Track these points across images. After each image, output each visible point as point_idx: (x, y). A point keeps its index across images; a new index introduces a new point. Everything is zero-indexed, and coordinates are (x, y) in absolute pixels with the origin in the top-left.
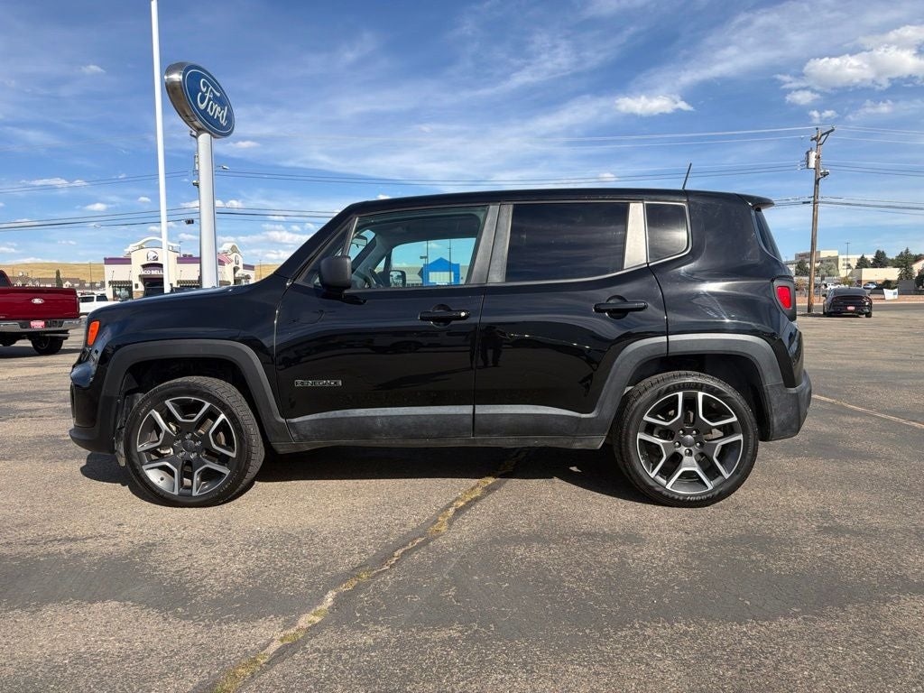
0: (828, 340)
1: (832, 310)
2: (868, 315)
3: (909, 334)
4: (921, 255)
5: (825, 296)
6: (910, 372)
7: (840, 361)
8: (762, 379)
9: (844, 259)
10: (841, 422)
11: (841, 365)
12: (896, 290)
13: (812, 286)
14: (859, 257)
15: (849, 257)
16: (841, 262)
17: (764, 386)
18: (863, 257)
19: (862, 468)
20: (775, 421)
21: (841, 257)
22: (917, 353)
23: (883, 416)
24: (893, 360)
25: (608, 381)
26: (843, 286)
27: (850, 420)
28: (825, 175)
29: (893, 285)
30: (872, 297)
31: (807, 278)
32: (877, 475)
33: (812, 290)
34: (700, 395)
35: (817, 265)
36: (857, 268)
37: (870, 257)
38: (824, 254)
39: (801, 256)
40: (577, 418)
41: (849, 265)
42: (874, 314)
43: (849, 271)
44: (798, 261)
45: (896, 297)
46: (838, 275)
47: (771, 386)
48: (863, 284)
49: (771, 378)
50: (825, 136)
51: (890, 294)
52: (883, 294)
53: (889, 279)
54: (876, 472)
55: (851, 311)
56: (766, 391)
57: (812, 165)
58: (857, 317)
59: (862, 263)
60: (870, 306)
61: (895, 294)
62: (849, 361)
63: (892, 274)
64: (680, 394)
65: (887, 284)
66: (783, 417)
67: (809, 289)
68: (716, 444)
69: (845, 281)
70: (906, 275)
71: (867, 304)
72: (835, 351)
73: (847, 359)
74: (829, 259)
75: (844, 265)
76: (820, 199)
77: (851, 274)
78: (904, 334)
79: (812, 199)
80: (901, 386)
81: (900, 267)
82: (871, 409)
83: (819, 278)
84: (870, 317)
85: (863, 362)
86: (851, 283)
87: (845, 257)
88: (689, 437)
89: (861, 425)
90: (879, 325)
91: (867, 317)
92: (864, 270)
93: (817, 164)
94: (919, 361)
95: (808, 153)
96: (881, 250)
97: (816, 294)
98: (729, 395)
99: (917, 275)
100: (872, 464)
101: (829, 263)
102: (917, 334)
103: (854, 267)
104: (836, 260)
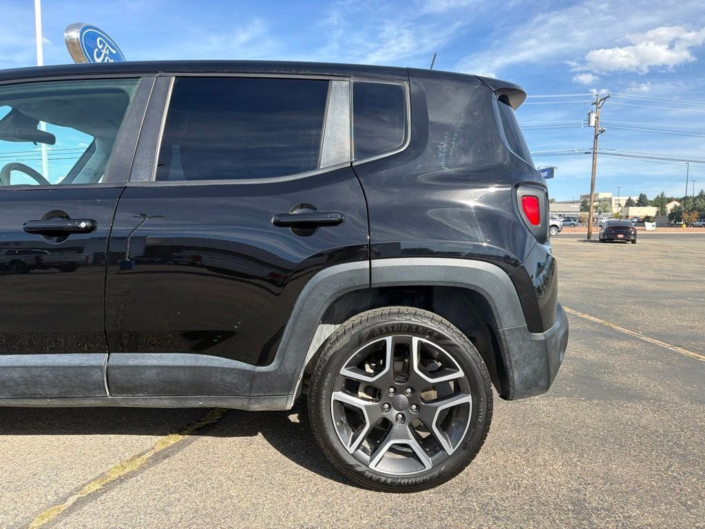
0: (601, 261)
1: (606, 237)
2: (633, 242)
3: (666, 257)
4: (672, 198)
5: (600, 226)
6: (670, 292)
7: (609, 281)
8: (497, 321)
9: (616, 200)
10: (608, 347)
11: (612, 284)
12: (654, 223)
13: (591, 219)
14: (627, 198)
15: (620, 198)
16: (614, 202)
17: (500, 330)
18: (630, 199)
19: (629, 413)
20: (516, 377)
21: (614, 198)
22: (674, 274)
23: (649, 340)
24: (654, 280)
25: (290, 321)
26: (614, 219)
27: (617, 344)
28: (602, 131)
29: (651, 220)
30: (636, 228)
31: (588, 213)
32: (645, 428)
33: (591, 221)
34: (415, 341)
35: (595, 204)
36: (625, 206)
37: (635, 199)
38: (601, 196)
39: (584, 196)
40: (249, 371)
41: (620, 204)
42: (638, 241)
43: (620, 208)
44: (583, 200)
45: (654, 228)
46: (612, 212)
47: (510, 330)
48: (630, 218)
49: (509, 319)
50: (603, 101)
51: (649, 226)
52: (644, 226)
53: (649, 215)
54: (644, 421)
55: (620, 239)
56: (502, 337)
57: (593, 124)
58: (625, 243)
59: (630, 203)
60: (635, 235)
61: (653, 226)
62: (618, 281)
63: (651, 211)
64: (389, 340)
65: (648, 219)
66: (527, 371)
67: (589, 221)
68: (437, 408)
69: (616, 216)
70: (662, 212)
71: (633, 233)
72: (605, 271)
73: (616, 278)
74: (605, 200)
75: (616, 204)
76: (598, 151)
77: (621, 212)
78: (662, 257)
79: (592, 151)
80: (663, 306)
81: (658, 206)
82: (637, 331)
83: (597, 214)
84: (635, 243)
85: (630, 282)
86: (621, 217)
87: (617, 198)
88: (402, 397)
89: (628, 352)
90: (642, 250)
91: (632, 243)
92: (630, 208)
93: (596, 122)
94: (676, 281)
95: (589, 114)
96: (643, 194)
97: (595, 225)
98: (454, 341)
99: (669, 212)
100: (640, 407)
101: (605, 203)
102: (671, 257)
103: (623, 206)
104: (610, 200)
